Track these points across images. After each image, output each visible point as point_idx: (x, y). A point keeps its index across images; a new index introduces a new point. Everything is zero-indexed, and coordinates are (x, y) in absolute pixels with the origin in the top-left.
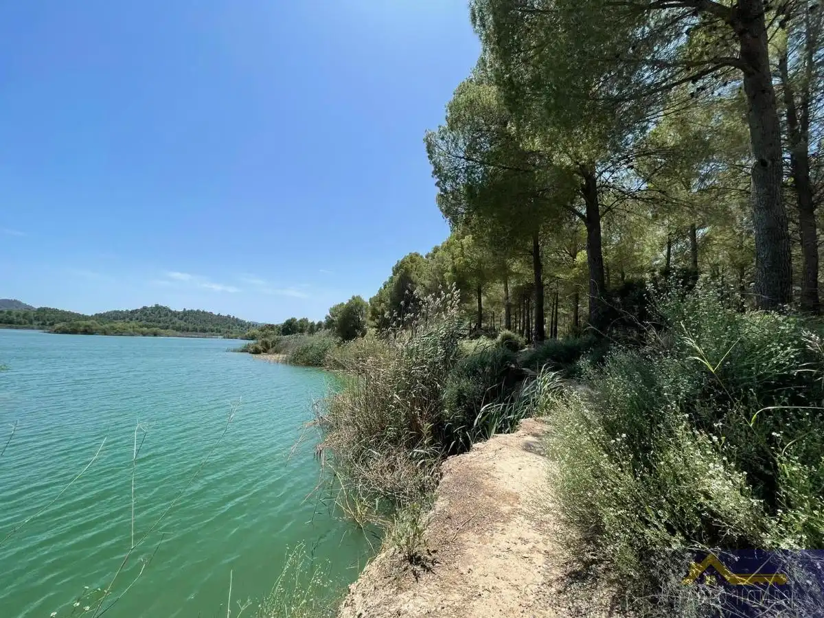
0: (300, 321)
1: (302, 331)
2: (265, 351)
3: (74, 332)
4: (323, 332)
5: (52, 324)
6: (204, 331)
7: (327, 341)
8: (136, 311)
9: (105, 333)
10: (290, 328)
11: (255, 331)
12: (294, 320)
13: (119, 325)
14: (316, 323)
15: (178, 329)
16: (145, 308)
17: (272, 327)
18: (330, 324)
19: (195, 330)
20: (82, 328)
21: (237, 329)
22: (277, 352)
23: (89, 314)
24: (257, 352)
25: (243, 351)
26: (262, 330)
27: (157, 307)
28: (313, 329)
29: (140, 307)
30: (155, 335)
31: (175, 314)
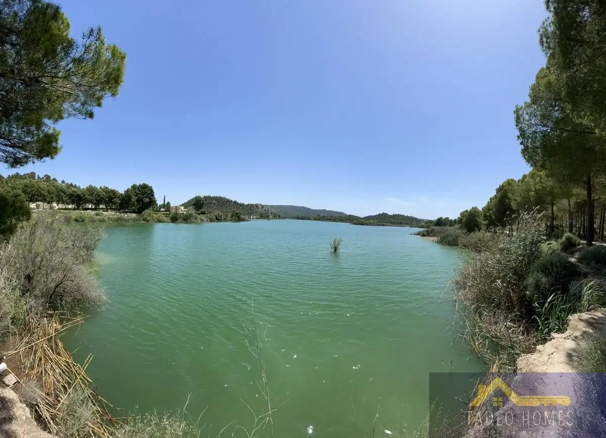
0: (445, 219)
1: (445, 224)
2: (428, 235)
3: (358, 224)
4: (457, 226)
5: (352, 221)
6: (401, 223)
7: (458, 231)
8: (376, 216)
9: (367, 225)
10: (440, 222)
11: (424, 224)
12: (441, 218)
13: (371, 221)
14: (453, 220)
15: (391, 223)
16: (379, 214)
17: (430, 222)
18: (460, 221)
19: (398, 223)
20: (360, 223)
21: (415, 223)
22: (434, 236)
23: (363, 217)
24: (424, 235)
25: (417, 235)
26: (426, 223)
27: (384, 213)
28: (452, 223)
29: (377, 214)
30: (383, 225)
31: (390, 216)
